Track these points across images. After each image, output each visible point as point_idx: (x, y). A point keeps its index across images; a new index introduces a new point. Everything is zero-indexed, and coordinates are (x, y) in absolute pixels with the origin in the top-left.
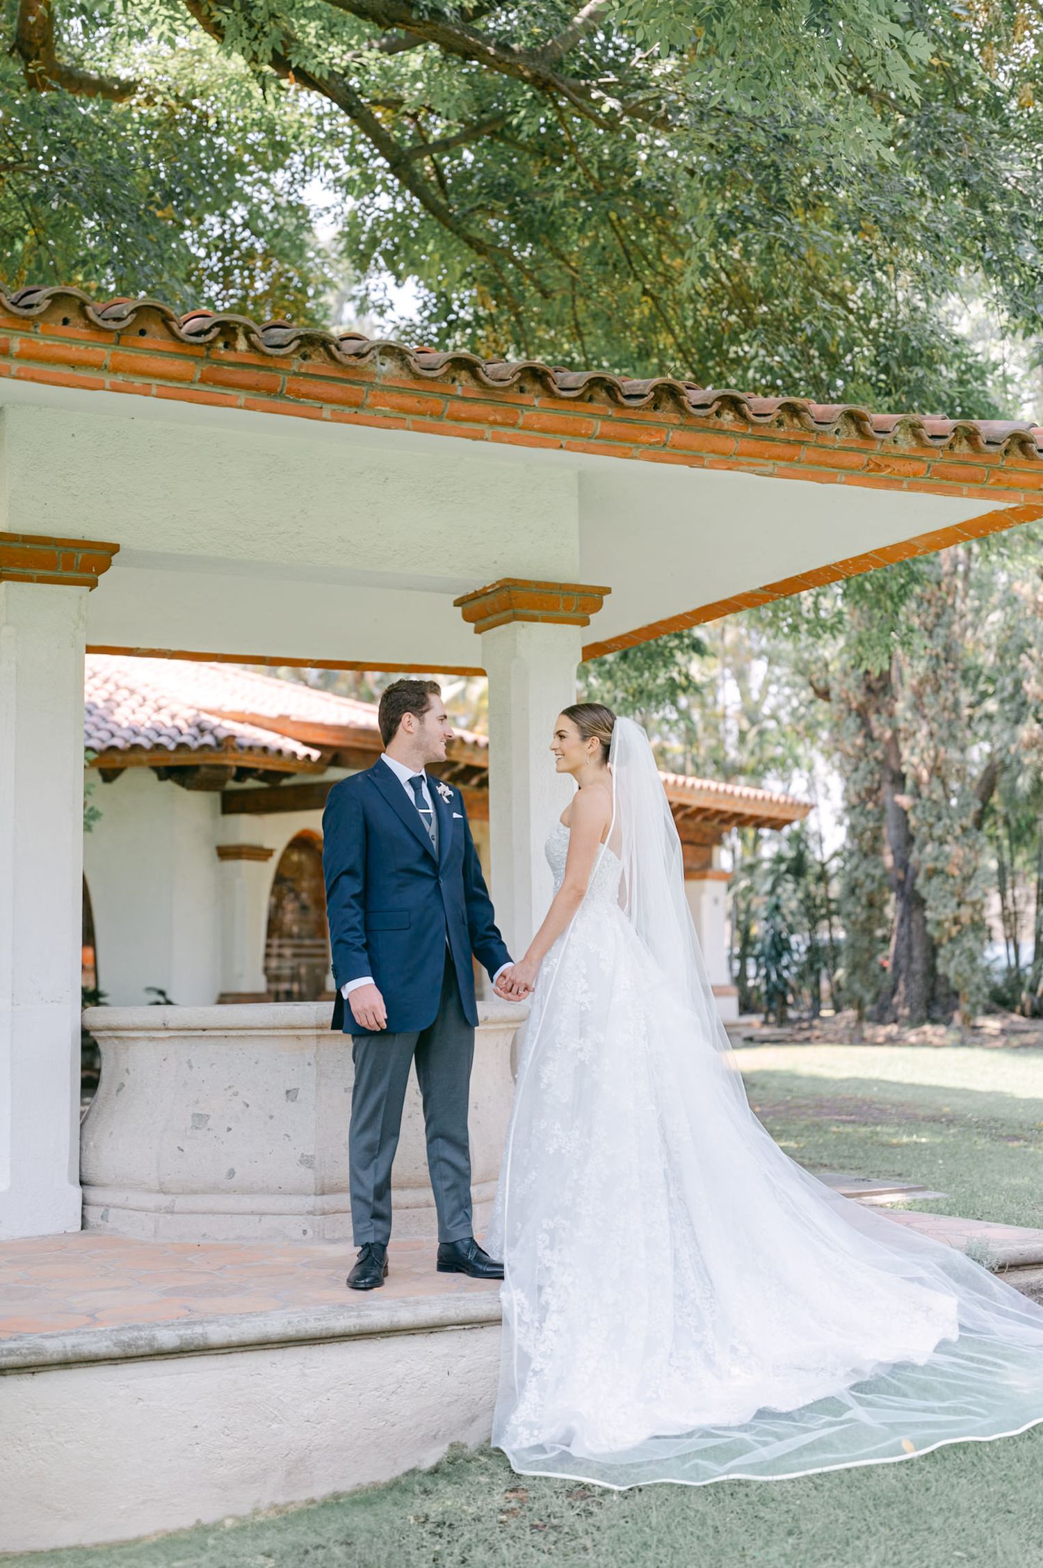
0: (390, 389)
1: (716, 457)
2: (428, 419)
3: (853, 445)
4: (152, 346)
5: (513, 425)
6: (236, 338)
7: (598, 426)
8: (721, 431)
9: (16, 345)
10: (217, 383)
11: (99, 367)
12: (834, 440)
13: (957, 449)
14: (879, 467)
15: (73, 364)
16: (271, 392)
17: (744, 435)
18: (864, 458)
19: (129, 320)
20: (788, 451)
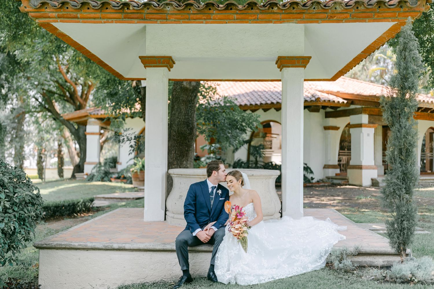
0: (172, 14)
1: (276, 20)
2: (186, 20)
3: (320, 12)
4: (109, 11)
5: (210, 19)
6: (130, 7)
7: (235, 16)
8: (274, 13)
9: (79, 16)
10: (129, 18)
11: (98, 18)
12: (313, 11)
13: (359, 8)
14: (331, 17)
15: (95, 18)
16: (142, 19)
17: (283, 13)
18: (326, 15)
19: (100, 6)
20: (299, 16)
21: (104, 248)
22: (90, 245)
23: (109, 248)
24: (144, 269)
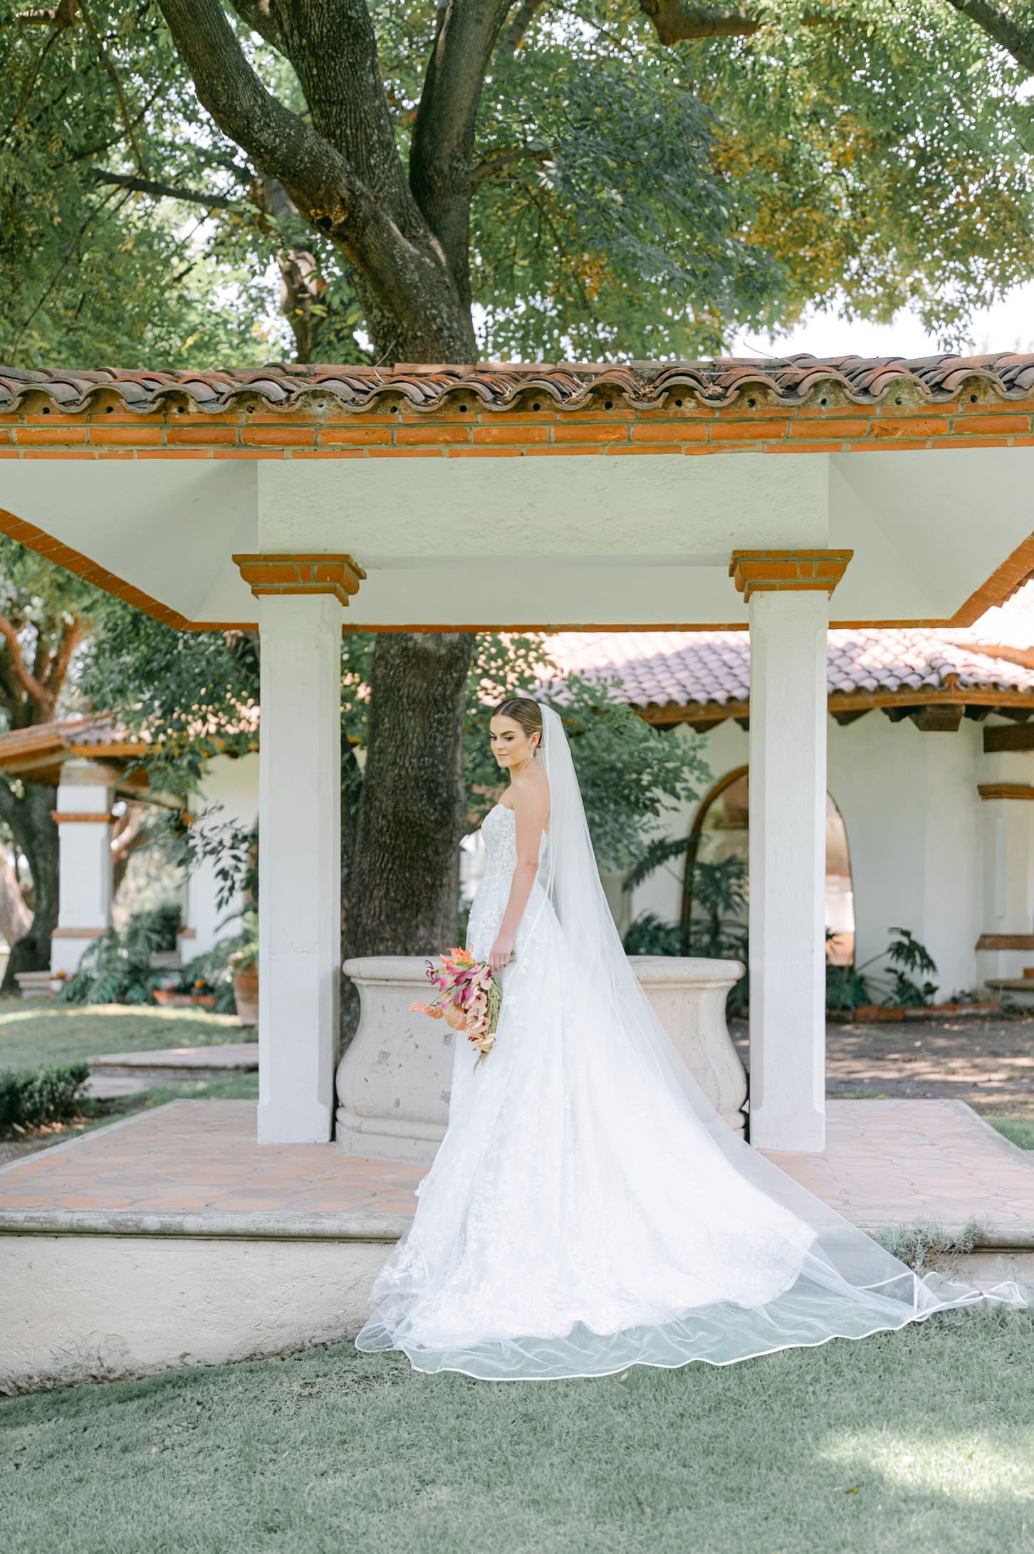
0: (333, 427)
1: (693, 444)
2: (383, 447)
3: (844, 414)
4: (117, 420)
5: (467, 441)
6: (187, 403)
7: (552, 431)
8: (686, 420)
9: (14, 435)
10: (184, 442)
11: (80, 442)
12: (820, 411)
13: (980, 401)
14: (885, 431)
15: (68, 443)
16: (232, 443)
17: (717, 420)
18: (867, 425)
19: (86, 404)
20: (772, 428)
21: (111, 1228)
22: (64, 1218)
23: (130, 1230)
24: (248, 1301)
